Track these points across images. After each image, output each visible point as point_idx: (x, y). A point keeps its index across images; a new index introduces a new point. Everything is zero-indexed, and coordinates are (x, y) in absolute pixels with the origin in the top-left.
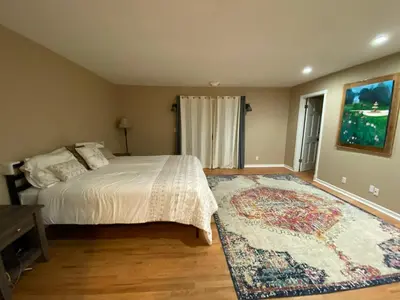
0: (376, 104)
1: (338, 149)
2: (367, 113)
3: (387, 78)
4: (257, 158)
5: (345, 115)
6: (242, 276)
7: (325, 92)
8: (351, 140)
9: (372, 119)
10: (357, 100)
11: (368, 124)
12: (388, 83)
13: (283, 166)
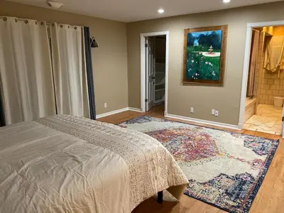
0: (211, 47)
1: (184, 84)
2: (204, 54)
3: (218, 28)
4: (106, 106)
5: (188, 55)
6: (227, 204)
7: (167, 33)
8: (195, 76)
9: (209, 59)
10: (196, 43)
11: (206, 63)
12: (219, 32)
13: (127, 109)
